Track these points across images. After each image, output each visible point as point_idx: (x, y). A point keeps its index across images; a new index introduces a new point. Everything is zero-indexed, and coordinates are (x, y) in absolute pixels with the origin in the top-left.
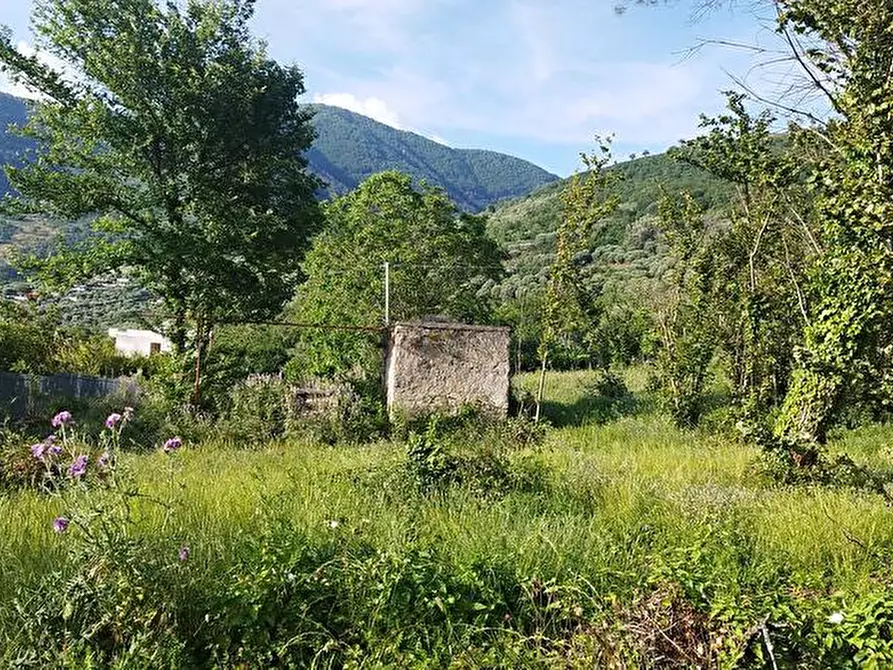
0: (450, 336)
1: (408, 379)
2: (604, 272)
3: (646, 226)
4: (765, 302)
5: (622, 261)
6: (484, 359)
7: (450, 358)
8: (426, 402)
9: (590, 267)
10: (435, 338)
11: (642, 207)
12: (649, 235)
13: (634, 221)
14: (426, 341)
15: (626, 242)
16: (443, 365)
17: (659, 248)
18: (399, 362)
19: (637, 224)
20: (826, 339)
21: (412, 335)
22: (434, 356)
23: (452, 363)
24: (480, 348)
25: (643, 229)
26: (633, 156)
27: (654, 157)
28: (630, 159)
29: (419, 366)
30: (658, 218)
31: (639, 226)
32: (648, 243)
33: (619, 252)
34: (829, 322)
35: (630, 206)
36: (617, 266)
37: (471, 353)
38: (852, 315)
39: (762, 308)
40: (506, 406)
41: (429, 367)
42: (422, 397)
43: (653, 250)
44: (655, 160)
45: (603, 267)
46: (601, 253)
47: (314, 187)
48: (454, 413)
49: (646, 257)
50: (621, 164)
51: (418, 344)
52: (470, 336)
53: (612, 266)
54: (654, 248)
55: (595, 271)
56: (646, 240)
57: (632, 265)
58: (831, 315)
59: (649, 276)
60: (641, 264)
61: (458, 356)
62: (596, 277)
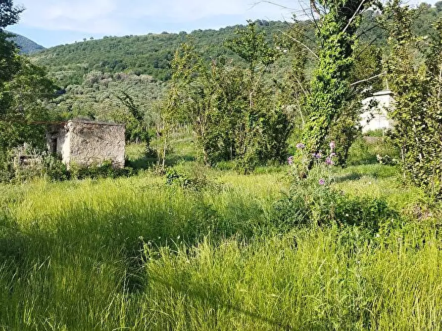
0: (97, 128)
1: (77, 149)
2: (72, 98)
3: (93, 76)
4: (256, 114)
5: (82, 93)
6: (113, 139)
7: (97, 139)
8: (85, 160)
9: (65, 95)
10: (90, 129)
11: (91, 65)
12: (95, 81)
13: (87, 73)
14: (85, 130)
15: (83, 84)
16: (94, 142)
17: (101, 87)
18: (72, 140)
19: (89, 75)
20: (314, 129)
21: (78, 127)
22: (89, 138)
23: (98, 141)
24: (111, 133)
25: (92, 77)
26: (85, 39)
27: (96, 41)
28: (84, 41)
29: (82, 142)
30: (100, 72)
31: (90, 76)
32: (95, 84)
33: (80, 88)
34: (315, 122)
35: (85, 65)
36: (79, 96)
37: (107, 136)
38: (324, 119)
39: (254, 116)
40: (124, 162)
41: (87, 143)
42: (83, 157)
43: (98, 88)
44: (96, 42)
45: (72, 96)
46: (71, 89)
47: (13, 48)
48: (99, 166)
49: (94, 91)
50: (78, 43)
51: (81, 132)
52: (106, 128)
53: (76, 95)
54: (99, 87)
55: (67, 98)
56: (93, 83)
57: (87, 95)
58: (316, 119)
59: (96, 101)
60: (92, 95)
61: (101, 138)
62: (68, 101)
